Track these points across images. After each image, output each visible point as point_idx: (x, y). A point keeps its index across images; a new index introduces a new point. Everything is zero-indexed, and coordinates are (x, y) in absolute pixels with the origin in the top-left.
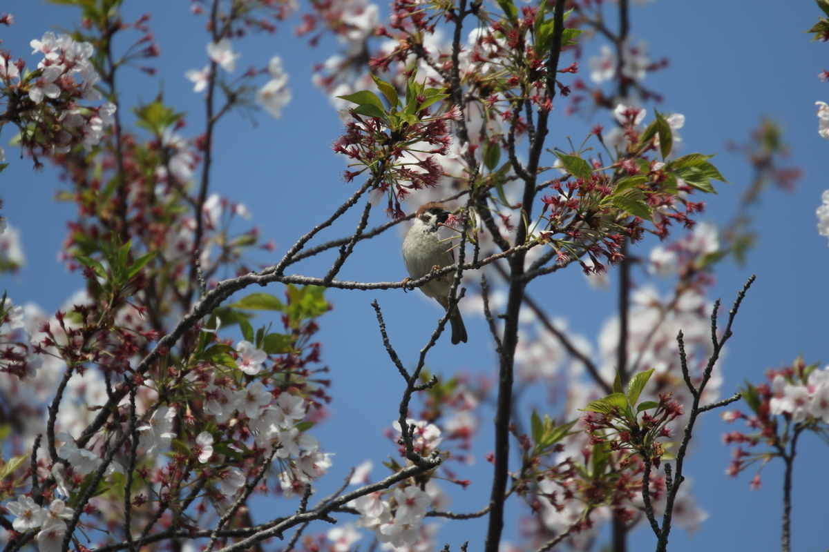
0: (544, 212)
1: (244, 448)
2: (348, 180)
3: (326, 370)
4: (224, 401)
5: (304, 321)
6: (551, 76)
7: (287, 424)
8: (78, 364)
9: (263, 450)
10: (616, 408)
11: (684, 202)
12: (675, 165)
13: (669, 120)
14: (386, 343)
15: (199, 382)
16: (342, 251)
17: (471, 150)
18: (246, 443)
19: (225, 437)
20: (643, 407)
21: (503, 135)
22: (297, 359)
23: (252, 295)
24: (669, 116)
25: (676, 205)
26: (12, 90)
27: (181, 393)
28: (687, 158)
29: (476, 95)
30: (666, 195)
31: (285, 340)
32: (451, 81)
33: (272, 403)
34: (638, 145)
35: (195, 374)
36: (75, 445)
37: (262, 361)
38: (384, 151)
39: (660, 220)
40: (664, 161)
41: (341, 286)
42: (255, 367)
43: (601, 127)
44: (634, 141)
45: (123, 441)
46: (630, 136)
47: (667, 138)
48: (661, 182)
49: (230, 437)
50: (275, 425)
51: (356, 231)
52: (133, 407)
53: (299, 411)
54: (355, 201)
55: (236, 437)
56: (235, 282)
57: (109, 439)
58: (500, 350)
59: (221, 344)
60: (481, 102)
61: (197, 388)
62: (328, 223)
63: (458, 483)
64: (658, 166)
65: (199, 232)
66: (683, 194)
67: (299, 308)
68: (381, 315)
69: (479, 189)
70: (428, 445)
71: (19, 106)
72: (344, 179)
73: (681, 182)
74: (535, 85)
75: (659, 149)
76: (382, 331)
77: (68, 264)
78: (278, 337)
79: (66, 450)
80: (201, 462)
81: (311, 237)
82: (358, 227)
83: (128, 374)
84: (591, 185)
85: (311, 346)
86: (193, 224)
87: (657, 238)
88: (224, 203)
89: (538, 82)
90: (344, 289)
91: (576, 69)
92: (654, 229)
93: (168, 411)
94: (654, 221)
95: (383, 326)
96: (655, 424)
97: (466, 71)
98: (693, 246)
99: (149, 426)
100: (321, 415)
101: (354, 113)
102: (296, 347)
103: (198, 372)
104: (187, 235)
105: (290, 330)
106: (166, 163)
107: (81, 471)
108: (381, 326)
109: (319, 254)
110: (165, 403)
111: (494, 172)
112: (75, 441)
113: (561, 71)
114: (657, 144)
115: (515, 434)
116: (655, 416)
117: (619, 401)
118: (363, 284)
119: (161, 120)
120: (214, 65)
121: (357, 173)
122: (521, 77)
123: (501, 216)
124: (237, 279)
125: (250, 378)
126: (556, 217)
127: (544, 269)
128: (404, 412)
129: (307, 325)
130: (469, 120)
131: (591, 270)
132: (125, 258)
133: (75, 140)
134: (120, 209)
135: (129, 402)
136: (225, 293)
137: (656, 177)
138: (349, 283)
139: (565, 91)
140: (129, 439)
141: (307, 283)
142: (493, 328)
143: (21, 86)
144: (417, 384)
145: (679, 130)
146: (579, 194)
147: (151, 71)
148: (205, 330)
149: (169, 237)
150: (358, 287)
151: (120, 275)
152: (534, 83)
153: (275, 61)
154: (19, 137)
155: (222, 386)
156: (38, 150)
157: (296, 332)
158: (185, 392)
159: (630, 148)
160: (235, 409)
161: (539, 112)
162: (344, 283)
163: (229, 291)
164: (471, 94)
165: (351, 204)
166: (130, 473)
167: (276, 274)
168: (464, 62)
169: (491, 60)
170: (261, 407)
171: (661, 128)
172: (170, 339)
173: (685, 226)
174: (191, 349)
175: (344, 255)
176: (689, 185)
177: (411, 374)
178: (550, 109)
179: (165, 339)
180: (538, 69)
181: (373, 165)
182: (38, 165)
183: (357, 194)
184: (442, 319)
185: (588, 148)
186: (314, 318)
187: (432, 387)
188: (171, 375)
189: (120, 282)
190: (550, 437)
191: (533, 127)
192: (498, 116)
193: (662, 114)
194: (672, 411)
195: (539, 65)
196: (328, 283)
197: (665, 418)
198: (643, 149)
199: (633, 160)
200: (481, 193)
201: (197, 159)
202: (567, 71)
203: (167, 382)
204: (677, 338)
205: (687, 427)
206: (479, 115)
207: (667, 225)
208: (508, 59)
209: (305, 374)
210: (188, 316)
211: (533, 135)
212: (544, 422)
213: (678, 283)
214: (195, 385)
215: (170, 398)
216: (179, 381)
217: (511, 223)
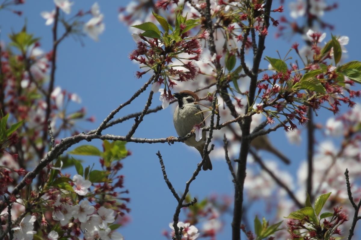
0: (259, 94)
2: (138, 77)
3: (127, 192)
4: (65, 212)
5: (114, 162)
6: (267, 14)
7: (103, 226)
10: (307, 216)
11: (348, 91)
12: (343, 68)
13: (340, 40)
14: (165, 177)
15: (50, 201)
16: (136, 120)
17: (218, 58)
19: (66, 234)
20: (323, 216)
21: (237, 49)
22: (110, 185)
23: (82, 147)
24: (340, 37)
25: (343, 92)
27: (39, 207)
28: (351, 63)
29: (221, 24)
30: (337, 87)
31: (103, 174)
32: (206, 16)
33: (94, 213)
34: (320, 55)
35: (47, 195)
37: (88, 187)
38: (161, 59)
39: (334, 102)
40: (336, 66)
41: (136, 141)
42: (84, 191)
43: (297, 44)
44: (318, 53)
45: (3, 236)
46: (315, 50)
47: (338, 51)
48: (335, 78)
49: (69, 234)
50: (97, 227)
51: (145, 108)
52: (10, 216)
53: (111, 217)
54: (145, 89)
55: (72, 234)
56: (72, 139)
58: (235, 181)
59: (63, 177)
60: (224, 29)
61: (49, 204)
62: (129, 103)
64: (332, 69)
65: (48, 111)
66: (348, 85)
67: (110, 154)
68: (162, 160)
69: (222, 82)
70: (190, 238)
72: (136, 76)
73: (346, 78)
74: (257, 20)
75: (333, 58)
76: (163, 170)
78: (99, 172)
81: (118, 111)
82: (146, 105)
83: (7, 195)
84: (287, 77)
85: (118, 177)
86: (45, 105)
87: (332, 113)
88: (64, 93)
89: (259, 18)
90: (138, 143)
91: (283, 9)
92: (330, 107)
93: (31, 218)
94: (330, 102)
95: (163, 167)
96: (331, 226)
97: (215, 9)
98: (352, 118)
99: (20, 227)
100: (124, 220)
101: (142, 36)
102: (109, 178)
103: (50, 194)
104: (41, 113)
105: (105, 168)
106: (28, 69)
108: (162, 167)
109: (124, 122)
110: (29, 213)
111: (232, 72)
113: (274, 11)
114: (332, 55)
115: (244, 231)
116: (331, 221)
117: (308, 212)
118: (150, 140)
119: (25, 42)
120: (58, 9)
121: (144, 73)
122: (249, 14)
123: (236, 99)
124: (73, 138)
125: (81, 198)
126: (266, 97)
127: (262, 131)
128: (176, 220)
129: (116, 165)
130: (217, 40)
131: (288, 128)
132: (4, 126)
135: (7, 213)
136: (66, 145)
137: (331, 76)
138: (141, 139)
139: (275, 23)
140: (7, 235)
141: (116, 139)
142: (231, 168)
144: (184, 203)
145: (345, 46)
146: (280, 82)
147: (19, 13)
148: (54, 168)
149: (30, 114)
150: (147, 142)
151: (2, 134)
152: (257, 18)
153: (95, 7)
155: (64, 203)
157: (109, 169)
158: (41, 206)
159: (315, 57)
160: (72, 217)
161: (259, 36)
162: (138, 139)
163: (69, 144)
164: (218, 24)
165: (142, 91)
167: (97, 134)
168: (214, 4)
169: (231, 4)
170: (88, 215)
171: (334, 45)
172: (32, 174)
173: (349, 106)
174: (45, 180)
175: (138, 122)
176: (351, 80)
177: (180, 197)
178: (266, 34)
179: (29, 174)
180: (259, 10)
181: (154, 68)
183: (146, 85)
184: (200, 163)
185: (290, 57)
186: (120, 160)
187: (193, 205)
188: (33, 196)
189: (2, 139)
190: (266, 233)
191: (256, 45)
192: (234, 37)
193: (335, 37)
194: (341, 219)
195: (260, 7)
196: (128, 139)
197: (337, 223)
198: (323, 58)
199: (318, 64)
200: (224, 85)
201: (47, 66)
202: (277, 11)
203: (30, 200)
204: (344, 173)
205: (351, 228)
206: (223, 37)
207: (338, 105)
208: (240, 3)
209: (115, 195)
210: (43, 160)
211: (256, 49)
212: (262, 223)
213: (343, 141)
214: (48, 202)
215: (32, 210)
216: (38, 200)
217: (242, 103)
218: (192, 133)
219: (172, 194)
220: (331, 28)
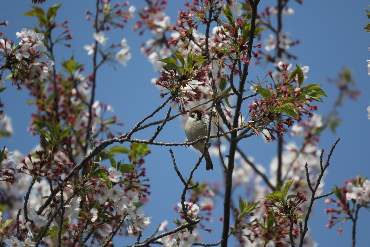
1: (112, 215)
2: (162, 97)
3: (148, 180)
4: (103, 194)
5: (138, 158)
6: (249, 49)
7: (131, 204)
8: (38, 177)
9: (120, 216)
10: (277, 198)
11: (309, 105)
12: (305, 89)
13: (302, 69)
14: (175, 167)
15: (92, 186)
17: (214, 81)
18: (112, 213)
19: (103, 210)
20: (289, 197)
21: (228, 75)
22: (135, 175)
23: (115, 147)
24: (302, 66)
25: (305, 107)
26: (8, 54)
27: (84, 191)
28: (310, 86)
29: (216, 57)
30: (300, 102)
31: (130, 167)
32: (205, 51)
33: (124, 195)
34: (288, 80)
35: (90, 182)
36: (36, 214)
37: (120, 176)
38: (178, 84)
40: (300, 87)
41: (157, 144)
42: (117, 179)
43: (271, 71)
44: (286, 78)
45: (58, 212)
46: (285, 76)
47: (301, 76)
48: (299, 96)
49: (105, 210)
50: (126, 205)
52: (62, 197)
53: (136, 199)
54: (163, 106)
55: (108, 210)
56: (109, 141)
57: (51, 211)
58: (226, 172)
59: (101, 168)
60: (218, 60)
62: (151, 116)
63: (207, 230)
64: (297, 89)
65: (90, 118)
66: (308, 102)
67: (136, 152)
68: (173, 155)
69: (217, 99)
70: (193, 213)
71: (11, 62)
72: (160, 96)
73: (307, 97)
74: (243, 53)
75: (298, 81)
76: (173, 162)
77: (32, 132)
78: (127, 166)
79: (32, 216)
80: (92, 221)
81: (143, 122)
82: (166, 118)
83: (60, 182)
84: (271, 101)
85: (141, 169)
86: (88, 114)
87: (297, 121)
88: (101, 105)
89: (244, 51)
90: (158, 145)
91: (261, 46)
93: (78, 198)
95: (174, 160)
96: (295, 205)
97: (211, 46)
98: (311, 124)
99: (69, 205)
100: (146, 200)
101: (165, 67)
102: (135, 170)
103: (91, 181)
104: (85, 119)
105: (132, 162)
106: (75, 87)
107: (39, 225)
110: (76, 195)
111: (223, 91)
112: (36, 212)
113: (254, 47)
114: (297, 79)
116: (295, 201)
117: (278, 194)
118: (167, 143)
119: (73, 68)
120: (97, 43)
121: (166, 94)
122: (236, 49)
123: (227, 111)
125: (114, 184)
126: (255, 115)
127: (246, 135)
128: (183, 199)
129: (140, 160)
131: (270, 139)
132: (58, 130)
133: (36, 77)
134: (55, 108)
135: (60, 195)
136: (104, 146)
137: (296, 94)
138: (160, 143)
139: (256, 55)
140: (60, 211)
141: (141, 142)
142: (223, 162)
143: (12, 53)
144: (189, 186)
145: (307, 73)
146: (266, 105)
147: (69, 46)
148: (95, 162)
149: (77, 120)
150: (164, 145)
151: (56, 138)
152: (242, 52)
153: (124, 41)
154: (11, 75)
155: (102, 188)
156: (19, 81)
157: (135, 163)
158: (85, 190)
159: (285, 81)
160: (108, 198)
161: (244, 65)
162: (158, 143)
163: (106, 145)
164: (214, 56)
165: (161, 107)
166: (61, 226)
167: (127, 138)
168: (211, 42)
169: (223, 42)
170: (119, 197)
171: (298, 72)
172: (79, 166)
173: (309, 116)
174: (88, 171)
175: (159, 129)
176: (311, 98)
177: (186, 182)
178: (249, 64)
179: (77, 166)
180: (244, 46)
181: (172, 91)
182: (19, 88)
183: (164, 103)
184: (201, 157)
185: (266, 81)
186: (143, 157)
187: (195, 188)
188: (79, 182)
189: (56, 141)
190: (248, 210)
191: (241, 72)
192: (226, 67)
193: (299, 66)
194: (302, 199)
195: (244, 44)
196: (151, 142)
197: (299, 202)
198: (290, 82)
199: (286, 86)
200: (218, 101)
201: (89, 85)
202: (257, 46)
203: (77, 186)
204: (304, 165)
205: (309, 206)
206: (217, 66)
207: (301, 116)
208: (230, 41)
209: (139, 182)
210: (87, 156)
211: (241, 75)
212: (245, 203)
213: (304, 141)
214: (90, 187)
215: (79, 193)
216: (83, 185)
217: (231, 114)
218: (198, 139)
219: (181, 179)
220: (295, 58)
